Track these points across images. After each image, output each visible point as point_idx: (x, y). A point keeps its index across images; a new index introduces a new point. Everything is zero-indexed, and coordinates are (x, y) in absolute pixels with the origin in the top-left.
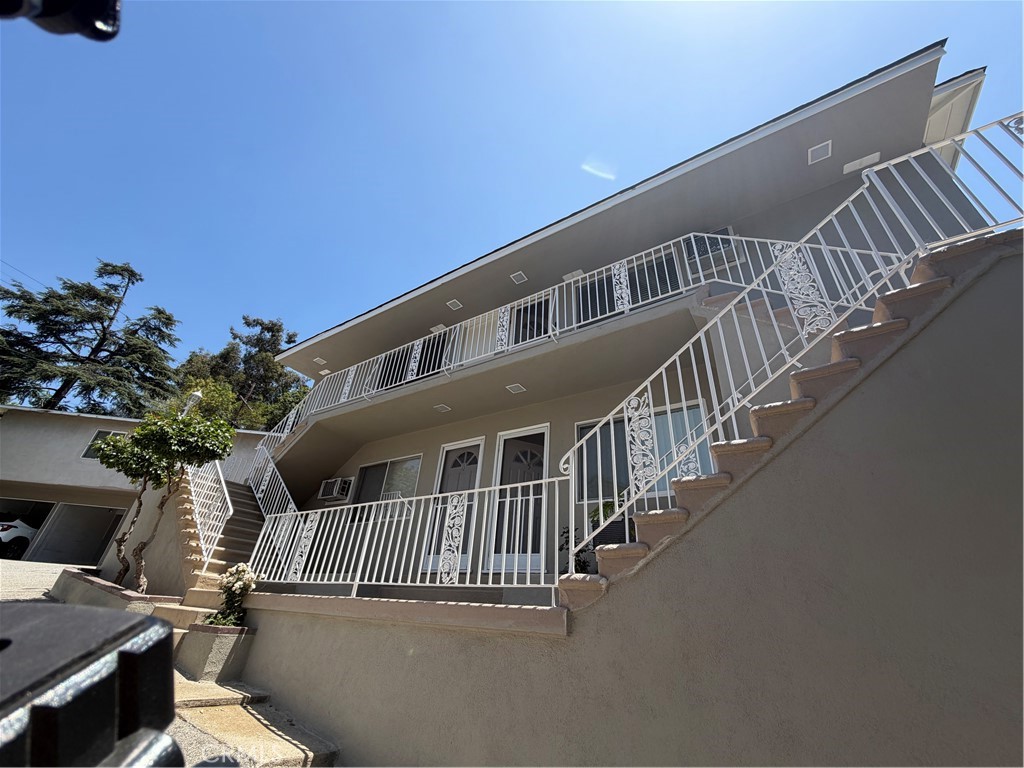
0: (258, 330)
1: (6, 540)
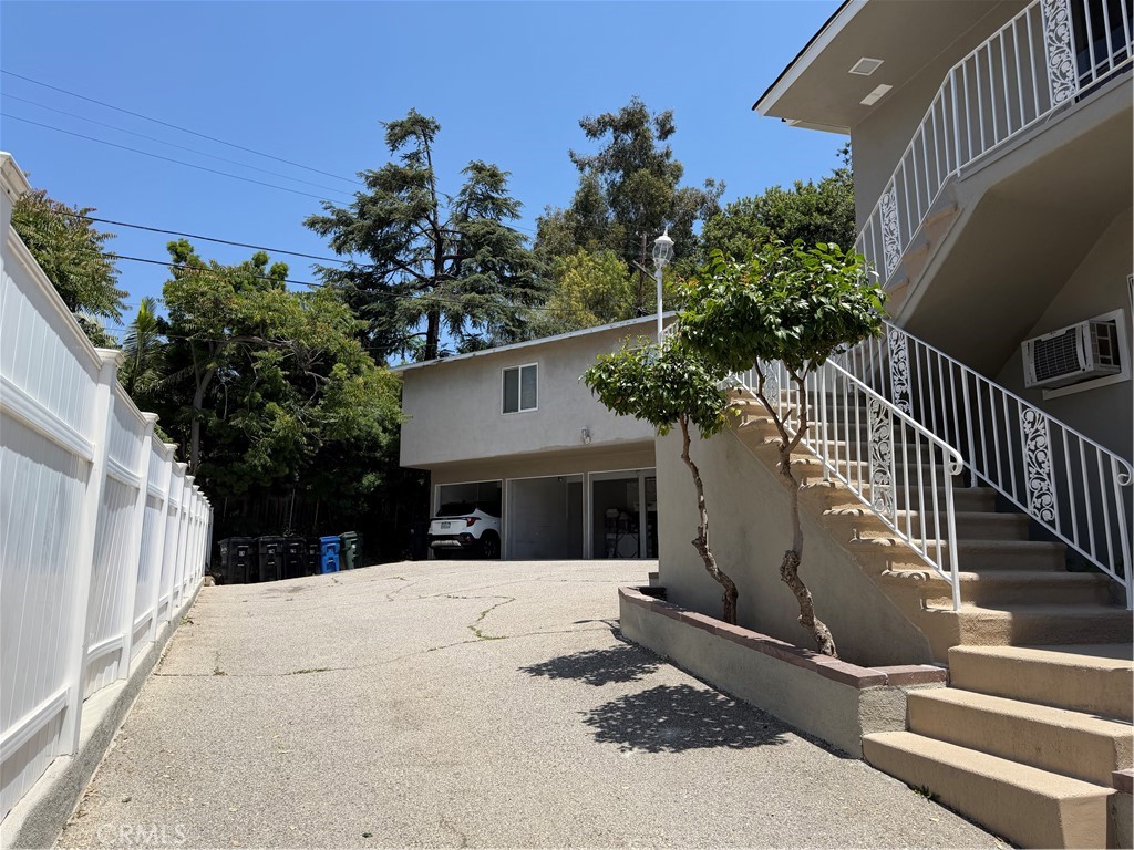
1: (477, 536)
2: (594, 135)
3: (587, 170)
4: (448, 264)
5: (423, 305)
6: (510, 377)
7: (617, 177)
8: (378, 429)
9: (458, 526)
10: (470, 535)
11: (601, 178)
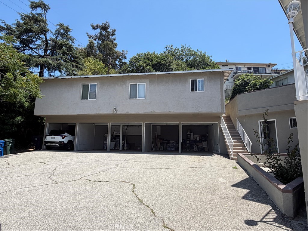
0: (98, 30)
1: (66, 142)
2: (94, 29)
3: (91, 39)
4: (49, 52)
5: (42, 61)
6: (85, 88)
7: (100, 42)
8: (24, 100)
9: (58, 139)
10: (63, 142)
11: (95, 42)
